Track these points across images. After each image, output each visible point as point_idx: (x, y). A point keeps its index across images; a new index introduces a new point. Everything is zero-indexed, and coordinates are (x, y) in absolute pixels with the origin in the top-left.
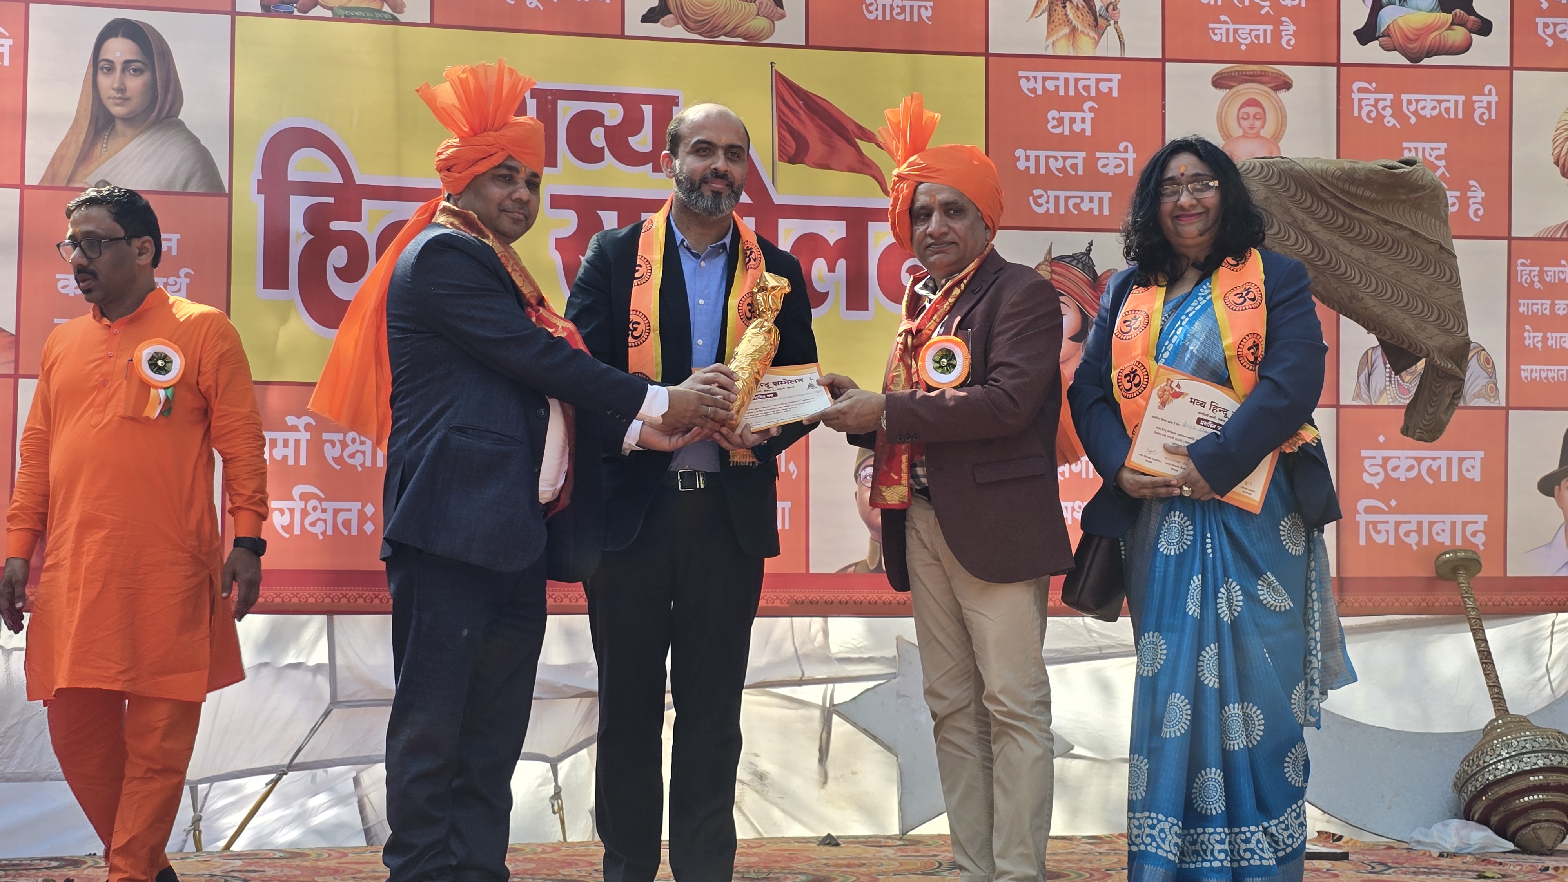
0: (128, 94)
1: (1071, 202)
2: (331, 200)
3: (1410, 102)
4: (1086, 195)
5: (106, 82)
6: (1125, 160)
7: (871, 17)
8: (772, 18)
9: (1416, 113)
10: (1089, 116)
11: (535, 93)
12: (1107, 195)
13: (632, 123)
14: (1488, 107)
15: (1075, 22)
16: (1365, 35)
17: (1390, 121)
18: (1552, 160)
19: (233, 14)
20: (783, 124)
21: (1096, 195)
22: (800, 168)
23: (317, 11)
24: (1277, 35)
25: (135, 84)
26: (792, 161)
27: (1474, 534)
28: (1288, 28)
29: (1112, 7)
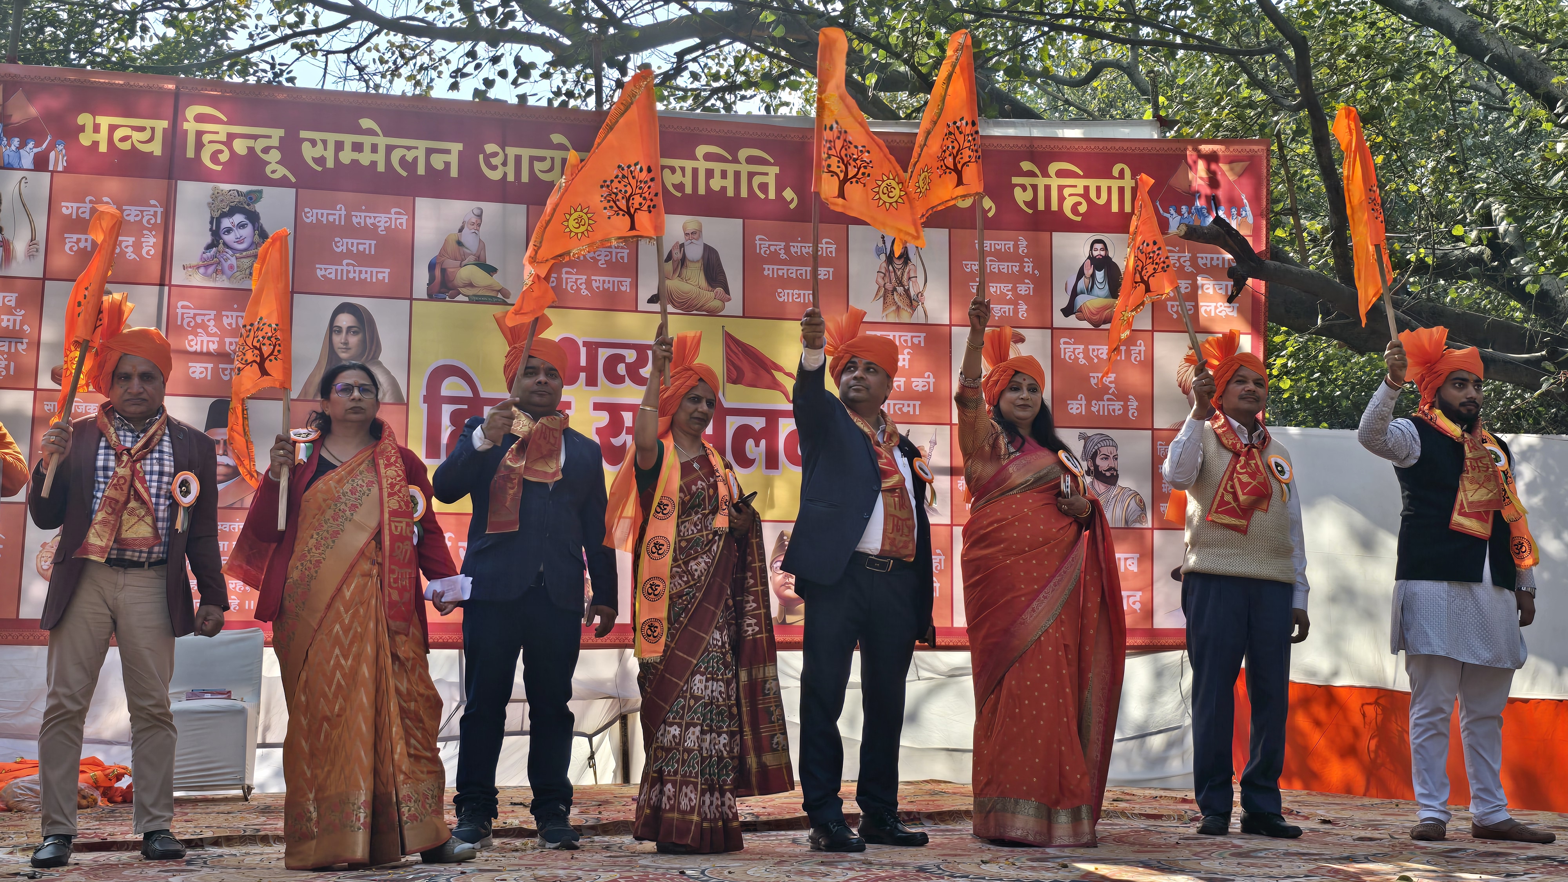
0: (350, 346)
1: (897, 407)
2: (466, 407)
3: (1093, 350)
4: (906, 403)
5: (338, 339)
6: (928, 383)
7: (781, 300)
8: (723, 301)
9: (1097, 356)
10: (907, 357)
11: (585, 344)
12: (918, 403)
13: (641, 361)
14: (1140, 353)
15: (899, 304)
16: (1068, 311)
17: (1082, 361)
18: (1177, 384)
19: (411, 299)
20: (730, 361)
21: (911, 403)
22: (740, 387)
23: (460, 298)
24: (1016, 311)
25: (354, 340)
26: (735, 382)
27: (1134, 603)
28: (1023, 308)
29: (920, 294)
